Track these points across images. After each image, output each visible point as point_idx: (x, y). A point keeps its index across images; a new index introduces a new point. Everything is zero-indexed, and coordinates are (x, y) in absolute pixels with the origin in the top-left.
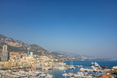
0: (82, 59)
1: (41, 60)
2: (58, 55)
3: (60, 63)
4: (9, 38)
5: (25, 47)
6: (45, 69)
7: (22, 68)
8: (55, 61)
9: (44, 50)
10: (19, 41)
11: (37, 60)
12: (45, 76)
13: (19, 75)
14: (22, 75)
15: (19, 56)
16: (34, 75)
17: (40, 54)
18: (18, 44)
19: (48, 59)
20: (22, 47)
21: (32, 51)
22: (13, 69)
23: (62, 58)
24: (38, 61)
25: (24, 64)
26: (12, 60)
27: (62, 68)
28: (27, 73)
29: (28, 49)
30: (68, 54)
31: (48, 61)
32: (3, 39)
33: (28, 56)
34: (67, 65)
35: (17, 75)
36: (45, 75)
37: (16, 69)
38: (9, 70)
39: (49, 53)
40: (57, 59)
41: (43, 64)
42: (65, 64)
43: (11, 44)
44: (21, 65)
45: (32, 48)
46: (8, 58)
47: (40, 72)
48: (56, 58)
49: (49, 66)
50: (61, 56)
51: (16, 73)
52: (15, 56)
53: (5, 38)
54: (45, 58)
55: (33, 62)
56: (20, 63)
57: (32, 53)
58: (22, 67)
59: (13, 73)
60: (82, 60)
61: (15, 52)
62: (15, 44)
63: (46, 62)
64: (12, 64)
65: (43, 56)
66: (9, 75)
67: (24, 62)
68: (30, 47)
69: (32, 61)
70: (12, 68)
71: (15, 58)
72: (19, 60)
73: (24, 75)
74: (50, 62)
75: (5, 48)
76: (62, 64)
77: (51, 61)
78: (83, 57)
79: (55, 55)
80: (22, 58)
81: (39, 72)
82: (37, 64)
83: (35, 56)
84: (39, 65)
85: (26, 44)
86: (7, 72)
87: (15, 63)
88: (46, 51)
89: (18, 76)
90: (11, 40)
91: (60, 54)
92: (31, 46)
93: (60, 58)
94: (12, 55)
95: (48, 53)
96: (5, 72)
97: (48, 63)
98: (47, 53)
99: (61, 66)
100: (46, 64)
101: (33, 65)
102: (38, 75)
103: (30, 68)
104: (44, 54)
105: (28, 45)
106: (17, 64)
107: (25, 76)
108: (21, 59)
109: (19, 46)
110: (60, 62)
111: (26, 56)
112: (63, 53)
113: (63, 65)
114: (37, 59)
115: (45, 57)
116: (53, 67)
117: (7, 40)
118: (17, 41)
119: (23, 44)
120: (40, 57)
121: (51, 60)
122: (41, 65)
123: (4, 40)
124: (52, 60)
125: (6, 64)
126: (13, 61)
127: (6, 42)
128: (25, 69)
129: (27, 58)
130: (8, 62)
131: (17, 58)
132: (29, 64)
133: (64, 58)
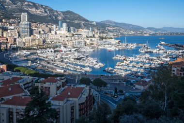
0: (145, 33)
1: (80, 36)
2: (107, 28)
3: (109, 40)
4: (29, 2)
9: (84, 20)
10: (44, 7)
11: (73, 35)
15: (47, 30)
17: (78, 26)
18: (43, 11)
20: (50, 16)
21: (66, 22)
23: (113, 32)
25: (55, 41)
26: (37, 35)
27: (113, 48)
29: (60, 18)
30: (122, 26)
31: (91, 37)
32: (19, 3)
33: (59, 29)
34: (120, 43)
41: (83, 41)
42: (118, 41)
43: (33, 11)
44: (50, 42)
48: (103, 33)
49: (92, 44)
50: (111, 29)
52: (40, 30)
53: (23, 1)
54: (84, 32)
56: (48, 40)
57: (65, 25)
60: (146, 35)
61: (40, 24)
62: (39, 10)
63: (88, 38)
65: (83, 29)
67: (55, 39)
68: (62, 15)
71: (40, 32)
72: (47, 35)
74: (93, 39)
76: (113, 41)
78: (147, 30)
80: (51, 32)
82: (74, 41)
85: (56, 11)
87: (41, 40)
88: (87, 21)
91: (109, 26)
92: (64, 13)
93: (110, 32)
94: (37, 27)
97: (91, 40)
98: (88, 25)
100: (88, 41)
101: (67, 42)
104: (85, 25)
105: (59, 13)
106: (44, 41)
108: (50, 34)
109: (46, 15)
110: (109, 38)
111: (57, 29)
112: (114, 25)
113: (114, 43)
115: (85, 30)
116: (99, 45)
117: (26, 5)
118: (42, 6)
119: (51, 10)
120: (78, 31)
122: (79, 43)
123: (22, 6)
124: (97, 36)
126: (39, 37)
127: (26, 9)
129: (58, 32)
130: (30, 38)
131: (43, 32)
132: (62, 41)
133: (116, 32)
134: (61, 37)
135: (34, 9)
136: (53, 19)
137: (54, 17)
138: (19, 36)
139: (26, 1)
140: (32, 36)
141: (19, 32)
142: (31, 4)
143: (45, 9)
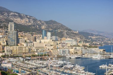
1: (63, 44)
2: (90, 37)
3: (93, 49)
4: (14, 12)
5: (39, 25)
6: (70, 58)
7: (38, 56)
8: (85, 46)
9: (67, 29)
10: (28, 16)
11: (57, 44)
12: (72, 68)
13: (35, 64)
14: (38, 65)
15: (32, 38)
16: (55, 66)
17: (61, 35)
18: (28, 21)
19: (74, 43)
20: (34, 26)
21: (49, 31)
22: (26, 56)
23: (96, 41)
24: (60, 46)
25: (40, 50)
26: (23, 43)
27: (97, 57)
28: (45, 63)
30: (105, 35)
31: (75, 46)
32: (6, 14)
33: (43, 38)
34: (105, 52)
35: (31, 65)
36: (73, 66)
37: (30, 57)
38: (20, 58)
39: (75, 34)
40: (88, 42)
41: (67, 50)
42: (102, 50)
43: (19, 21)
44: (35, 51)
45: (49, 27)
46: (18, 42)
47: (65, 62)
48: (86, 42)
49: (76, 53)
50: (94, 38)
51: (30, 62)
52: (26, 38)
53: (9, 12)
54: (69, 41)
55: (52, 47)
56: (34, 49)
57: (49, 34)
58: (36, 54)
59: (26, 62)
61: (24, 33)
62: (24, 20)
63: (72, 47)
64: (24, 49)
66: (22, 64)
67: (40, 48)
68: (45, 24)
69: (51, 45)
70: (23, 55)
71: (26, 41)
72: (32, 44)
73: (41, 65)
74: (78, 48)
75: (11, 26)
76: (97, 50)
77: (79, 46)
79: (85, 36)
80: (36, 41)
81: (63, 62)
82: (59, 50)
83: (54, 37)
84: (61, 51)
85: (40, 21)
86: (17, 60)
87: (27, 48)
88: (70, 30)
89: (34, 67)
90: (17, 14)
91: (92, 35)
92: (47, 22)
93: (93, 41)
94: (22, 36)
95: (73, 33)
96: (15, 60)
97: (75, 48)
98: (71, 34)
99: (95, 53)
100: (72, 50)
101: (52, 51)
102: (62, 66)
103: (48, 56)
104: (67, 34)
105: (43, 22)
106: (30, 49)
107: (43, 66)
108: (35, 43)
109: (30, 24)
110: (93, 47)
111: (41, 38)
112: (97, 34)
113: (99, 52)
114: (58, 42)
116: (83, 54)
117: (12, 15)
118: (26, 16)
119: (35, 20)
120: (61, 40)
121: (79, 44)
122: (64, 52)
123: (9, 16)
124: (81, 44)
125: (15, 49)
126: (25, 46)
127: (12, 19)
128: (42, 57)
129: (42, 41)
130: (18, 47)
131: (29, 41)
132: (47, 50)
133: (99, 41)
134: (46, 45)
135: (19, 19)
136: (36, 29)
137: (38, 26)
138: (7, 44)
139: (12, 12)
140: (19, 45)
141: (7, 41)
142: (16, 14)
143: (29, 18)
